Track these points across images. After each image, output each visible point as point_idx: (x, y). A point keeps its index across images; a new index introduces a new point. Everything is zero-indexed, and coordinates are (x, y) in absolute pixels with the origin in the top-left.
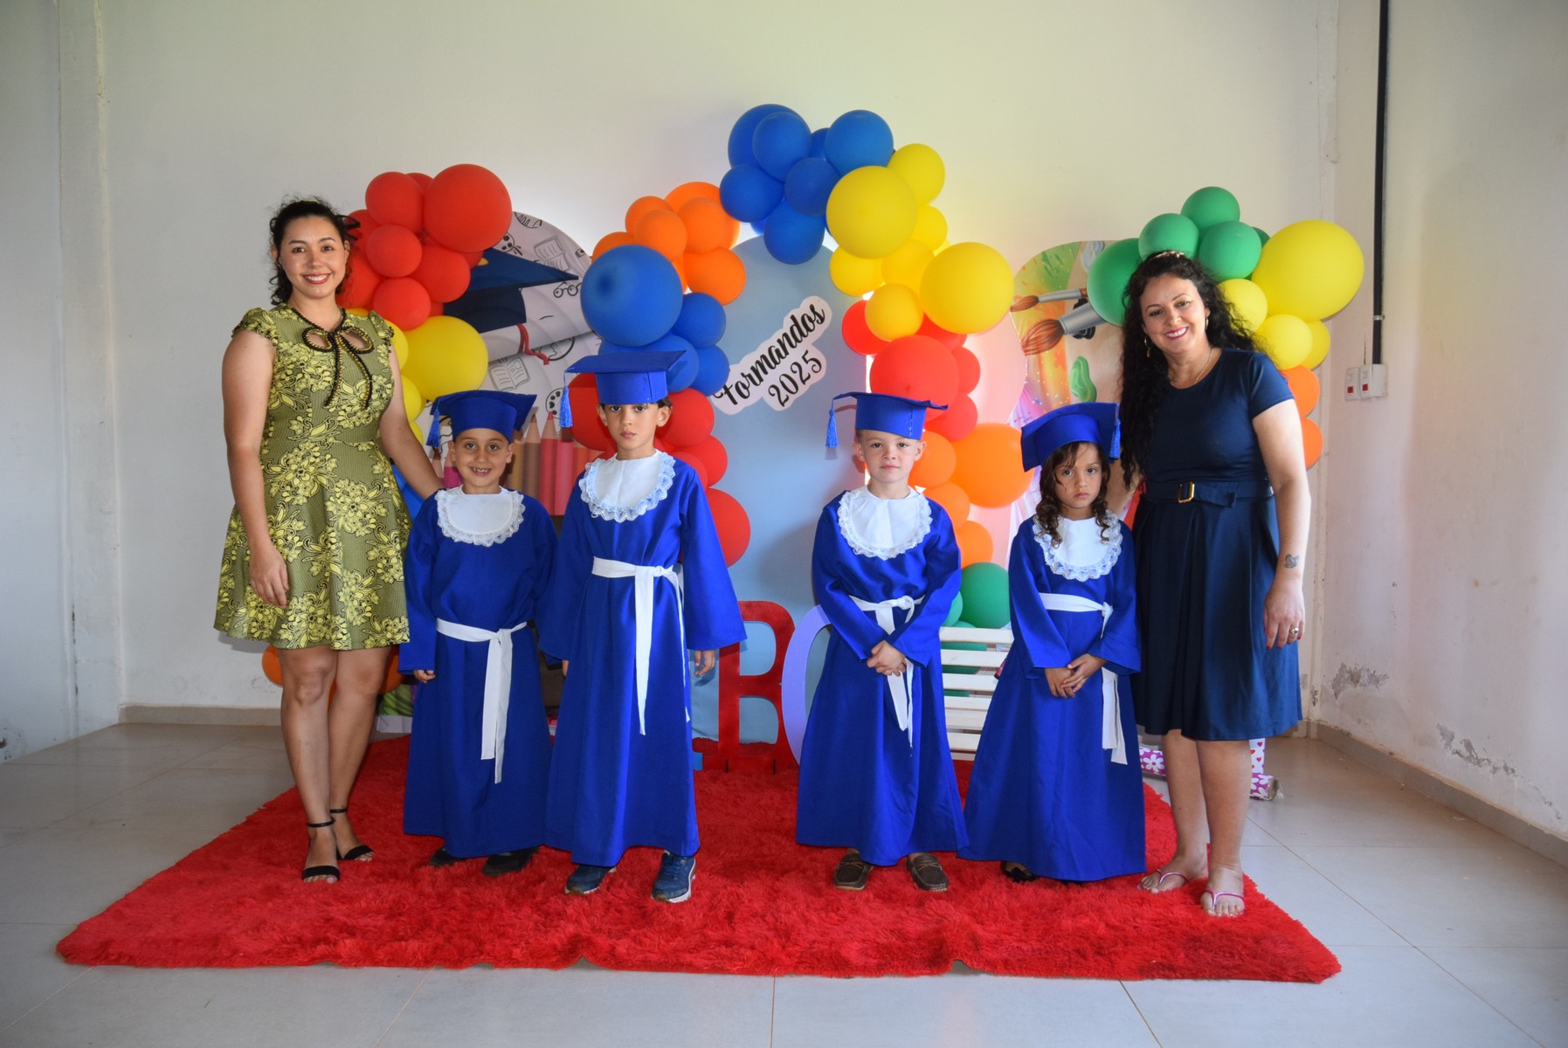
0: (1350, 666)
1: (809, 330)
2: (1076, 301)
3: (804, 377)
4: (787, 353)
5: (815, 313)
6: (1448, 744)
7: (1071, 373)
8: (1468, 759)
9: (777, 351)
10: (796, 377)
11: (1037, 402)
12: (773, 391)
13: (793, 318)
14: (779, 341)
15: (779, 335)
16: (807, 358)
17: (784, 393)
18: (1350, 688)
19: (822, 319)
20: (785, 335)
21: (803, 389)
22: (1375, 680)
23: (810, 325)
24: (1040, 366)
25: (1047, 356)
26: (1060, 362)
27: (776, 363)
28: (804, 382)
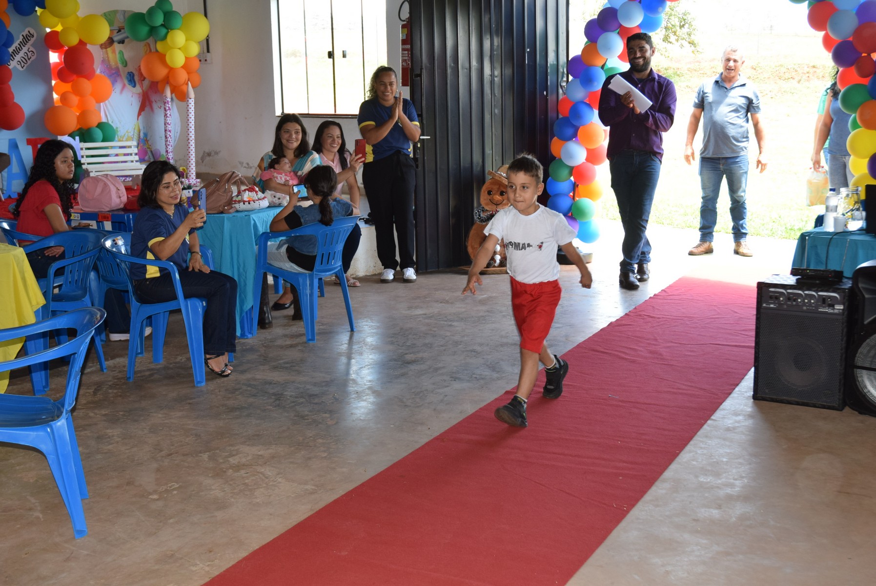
0: (207, 151)
1: (29, 40)
2: (117, 31)
3: (29, 58)
4: (22, 49)
5: (30, 34)
6: (242, 166)
7: (118, 56)
8: (248, 168)
9: (19, 48)
10: (26, 58)
11: (107, 66)
12: (19, 63)
13: (23, 35)
14: (19, 44)
15: (18, 42)
16: (29, 50)
17: (22, 64)
18: (208, 158)
19: (33, 36)
20: (21, 42)
21: (29, 62)
22: (217, 153)
23: (29, 38)
24: (107, 53)
25: (109, 50)
26: (114, 52)
27: (19, 53)
28: (29, 59)
